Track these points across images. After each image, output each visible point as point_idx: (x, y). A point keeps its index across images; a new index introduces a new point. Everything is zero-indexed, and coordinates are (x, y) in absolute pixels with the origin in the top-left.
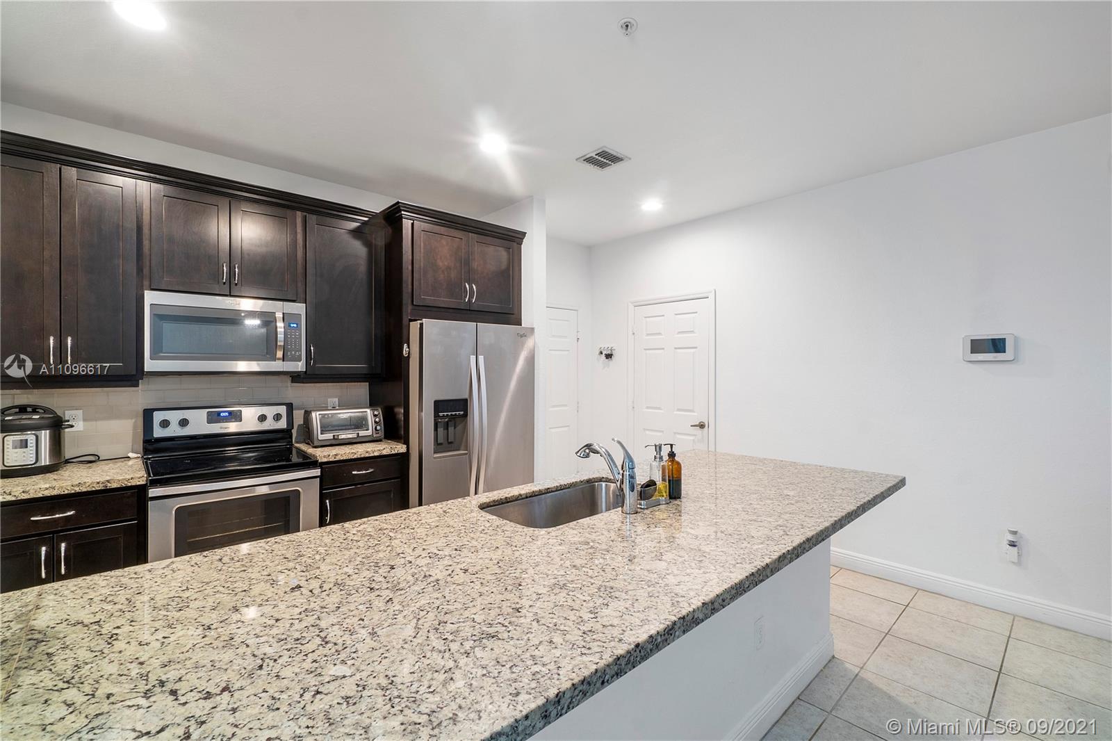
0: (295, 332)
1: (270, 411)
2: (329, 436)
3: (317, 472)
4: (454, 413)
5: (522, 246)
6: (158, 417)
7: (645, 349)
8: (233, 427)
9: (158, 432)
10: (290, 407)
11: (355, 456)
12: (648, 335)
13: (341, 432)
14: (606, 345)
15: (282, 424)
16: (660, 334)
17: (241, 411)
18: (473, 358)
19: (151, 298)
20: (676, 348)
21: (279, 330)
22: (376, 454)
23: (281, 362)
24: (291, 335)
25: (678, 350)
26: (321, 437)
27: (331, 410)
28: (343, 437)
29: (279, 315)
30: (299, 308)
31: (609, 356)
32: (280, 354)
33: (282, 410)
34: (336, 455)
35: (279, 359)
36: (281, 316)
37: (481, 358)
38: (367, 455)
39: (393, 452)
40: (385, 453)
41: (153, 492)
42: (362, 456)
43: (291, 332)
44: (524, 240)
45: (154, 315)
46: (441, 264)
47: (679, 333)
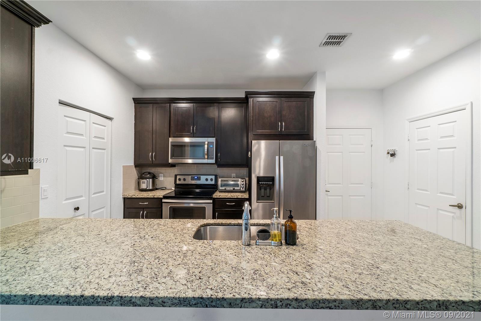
0: (212, 149)
1: (209, 177)
2: (223, 188)
3: (211, 201)
4: (265, 183)
5: (314, 99)
6: (178, 177)
7: (417, 150)
8: (198, 182)
9: (178, 182)
10: (216, 176)
11: (227, 197)
12: (419, 140)
13: (228, 187)
14: (391, 148)
15: (213, 182)
16: (427, 139)
17: (200, 177)
18: (277, 157)
19: (171, 140)
20: (439, 149)
21: (205, 148)
22: (235, 197)
23: (207, 160)
24: (210, 150)
25: (441, 150)
26: (221, 188)
27: (233, 178)
28: (229, 189)
29: (206, 143)
30: (213, 140)
31: (393, 155)
32: (206, 157)
33: (213, 177)
34: (220, 196)
35: (206, 159)
36: (207, 143)
37: (282, 158)
38: (232, 197)
39: (243, 197)
40: (239, 197)
41: (164, 200)
42: (230, 197)
43: (210, 149)
44: (315, 96)
45: (172, 145)
46: (266, 115)
47: (442, 137)
